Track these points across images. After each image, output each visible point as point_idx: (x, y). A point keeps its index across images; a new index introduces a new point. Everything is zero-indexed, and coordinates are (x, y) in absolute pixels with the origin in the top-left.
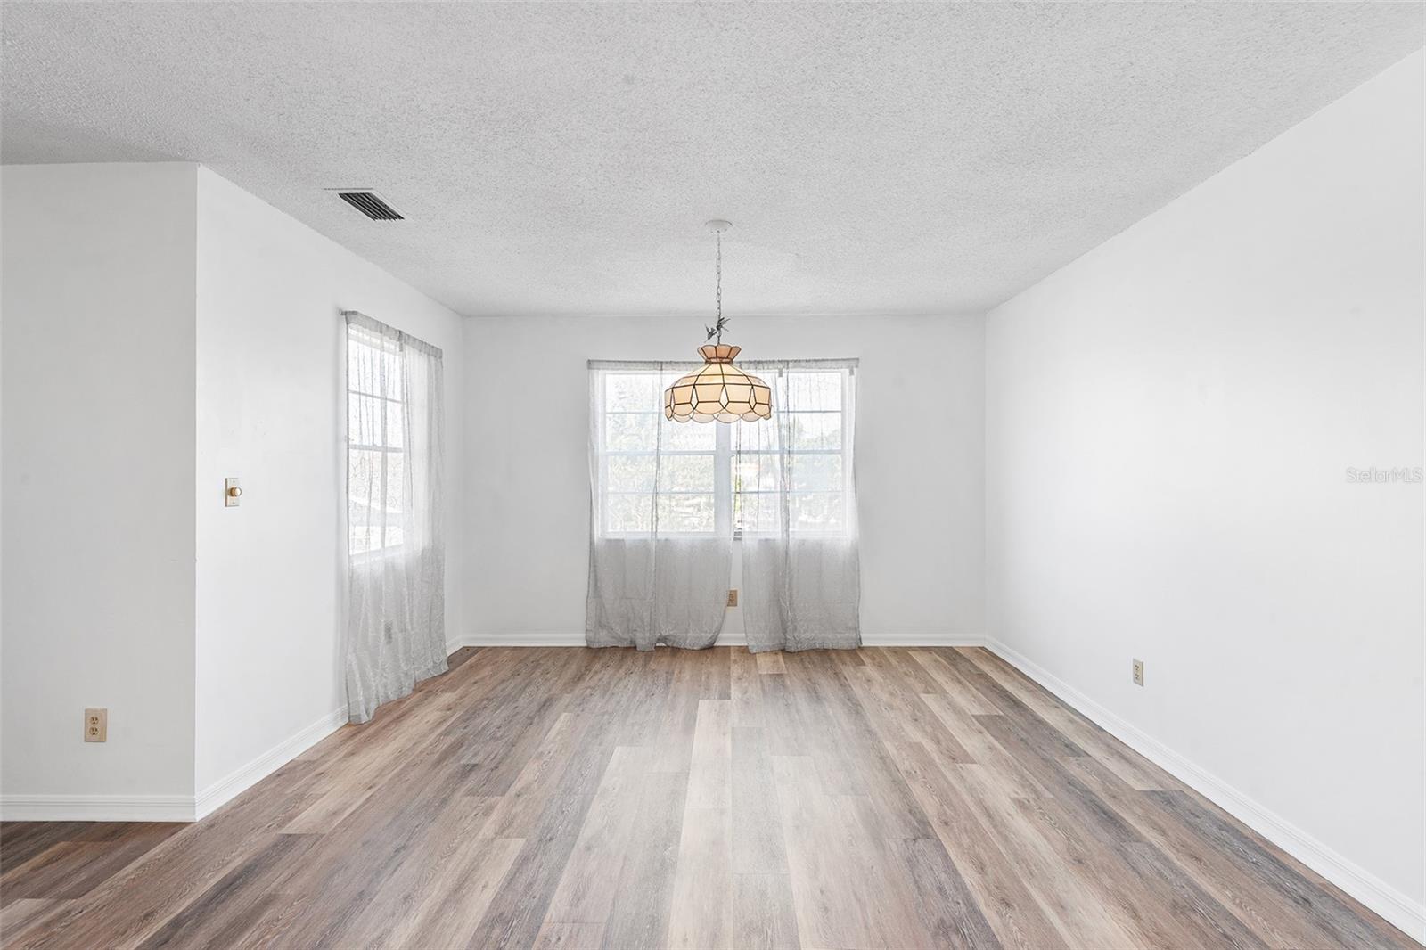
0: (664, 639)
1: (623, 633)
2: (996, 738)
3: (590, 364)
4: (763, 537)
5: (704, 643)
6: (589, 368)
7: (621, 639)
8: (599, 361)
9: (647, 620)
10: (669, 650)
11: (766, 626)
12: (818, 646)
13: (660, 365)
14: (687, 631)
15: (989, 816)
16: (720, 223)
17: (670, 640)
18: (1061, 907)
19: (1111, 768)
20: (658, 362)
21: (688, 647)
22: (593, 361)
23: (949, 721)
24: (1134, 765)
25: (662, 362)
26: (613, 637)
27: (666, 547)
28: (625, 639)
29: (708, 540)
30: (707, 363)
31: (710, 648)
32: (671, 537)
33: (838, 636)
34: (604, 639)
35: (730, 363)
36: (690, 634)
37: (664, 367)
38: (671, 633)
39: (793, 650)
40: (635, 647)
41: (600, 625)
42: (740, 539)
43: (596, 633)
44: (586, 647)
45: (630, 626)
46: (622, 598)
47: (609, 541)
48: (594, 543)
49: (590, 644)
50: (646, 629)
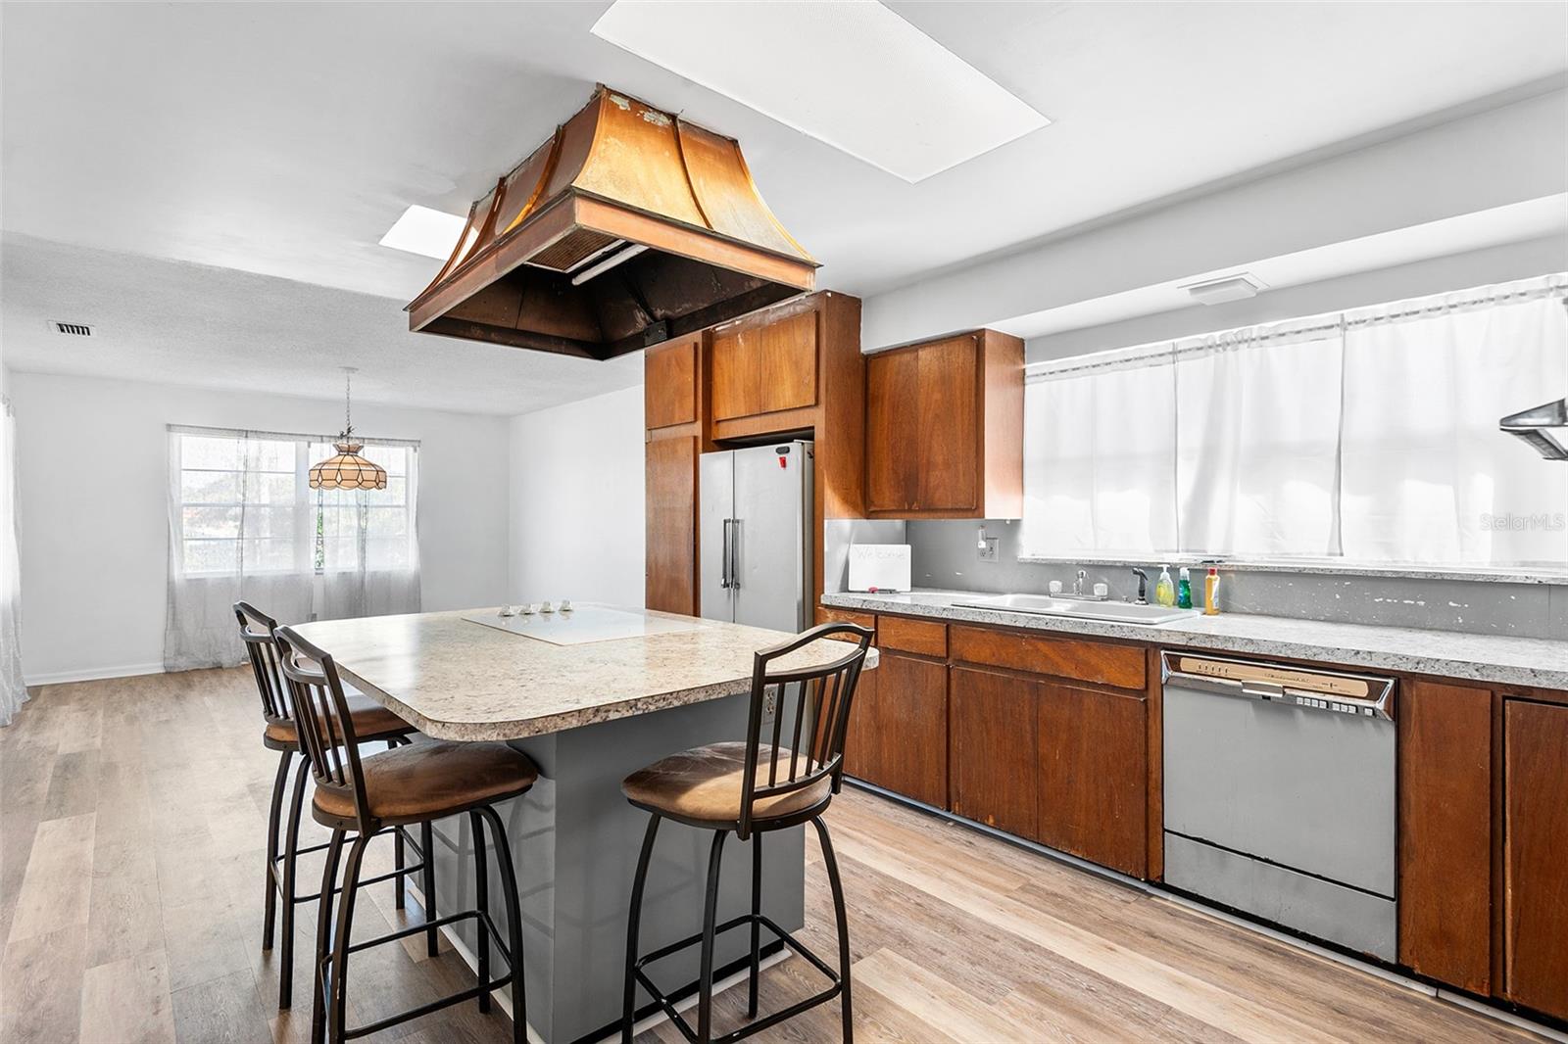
1: (206, 658)
3: (169, 427)
4: (342, 571)
6: (169, 430)
7: (202, 662)
13: (244, 433)
20: (243, 431)
22: (174, 425)
25: (247, 431)
26: (195, 662)
28: (206, 661)
32: (255, 574)
34: (184, 663)
35: (355, 454)
37: (249, 435)
40: (221, 667)
41: (179, 653)
42: (322, 574)
43: (175, 660)
44: (166, 673)
45: (212, 649)
46: (202, 629)
47: (190, 580)
48: (174, 582)
49: (169, 670)
50: (233, 649)
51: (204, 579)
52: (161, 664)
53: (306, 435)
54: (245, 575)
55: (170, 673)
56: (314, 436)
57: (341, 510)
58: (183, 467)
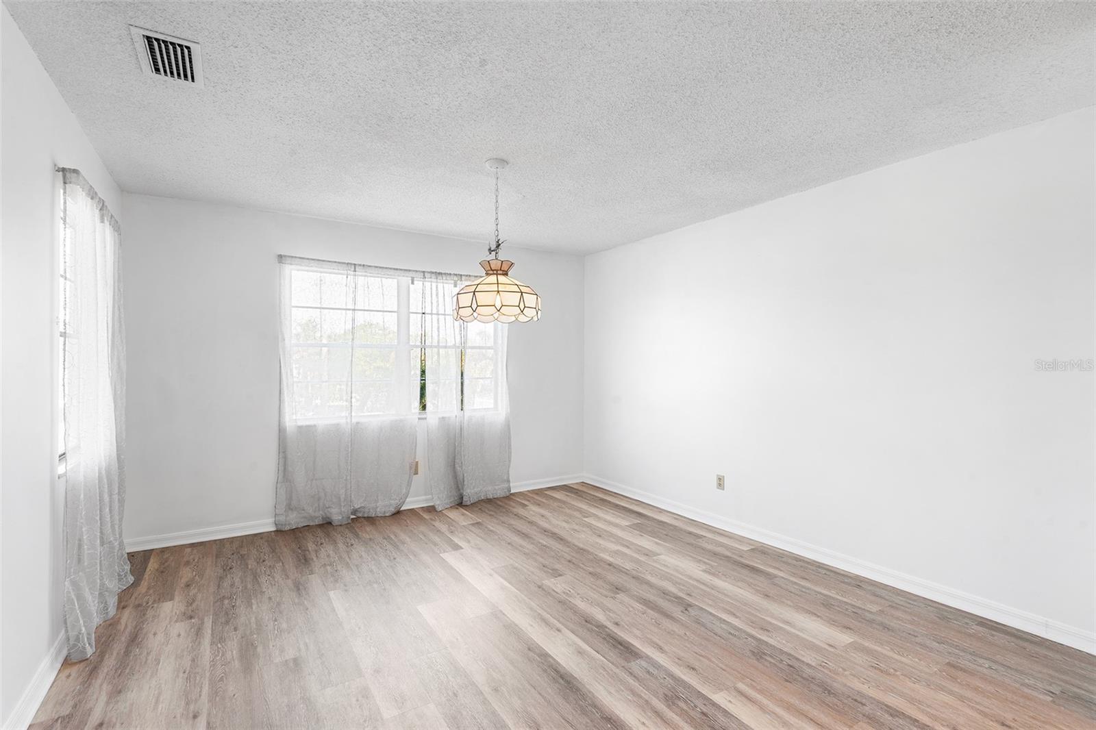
0: (354, 512)
1: (315, 512)
2: (654, 537)
3: (281, 258)
4: (441, 416)
5: (393, 510)
6: (280, 262)
7: (312, 518)
8: (292, 257)
9: (343, 497)
10: (361, 522)
11: (444, 488)
12: (483, 498)
13: (353, 266)
14: (376, 501)
15: (704, 584)
16: (502, 162)
17: (360, 512)
18: (787, 623)
19: (721, 541)
20: (351, 264)
21: (380, 515)
22: (285, 256)
23: (619, 533)
24: (730, 538)
25: (355, 265)
26: (305, 517)
27: (357, 429)
28: (316, 518)
29: (396, 421)
30: (487, 274)
31: (398, 513)
32: (362, 420)
33: (496, 487)
34: (294, 520)
35: (506, 274)
36: (380, 504)
37: (357, 269)
38: (363, 505)
39: (468, 503)
40: (330, 523)
41: (290, 508)
42: (426, 419)
43: (286, 516)
44: (277, 531)
45: (321, 504)
46: (312, 480)
47: (300, 427)
48: (285, 430)
49: (280, 527)
50: (343, 504)
51: (315, 426)
52: (272, 520)
53: (410, 271)
54: (354, 421)
55: (281, 531)
56: (417, 271)
57: (441, 350)
58: (293, 305)
